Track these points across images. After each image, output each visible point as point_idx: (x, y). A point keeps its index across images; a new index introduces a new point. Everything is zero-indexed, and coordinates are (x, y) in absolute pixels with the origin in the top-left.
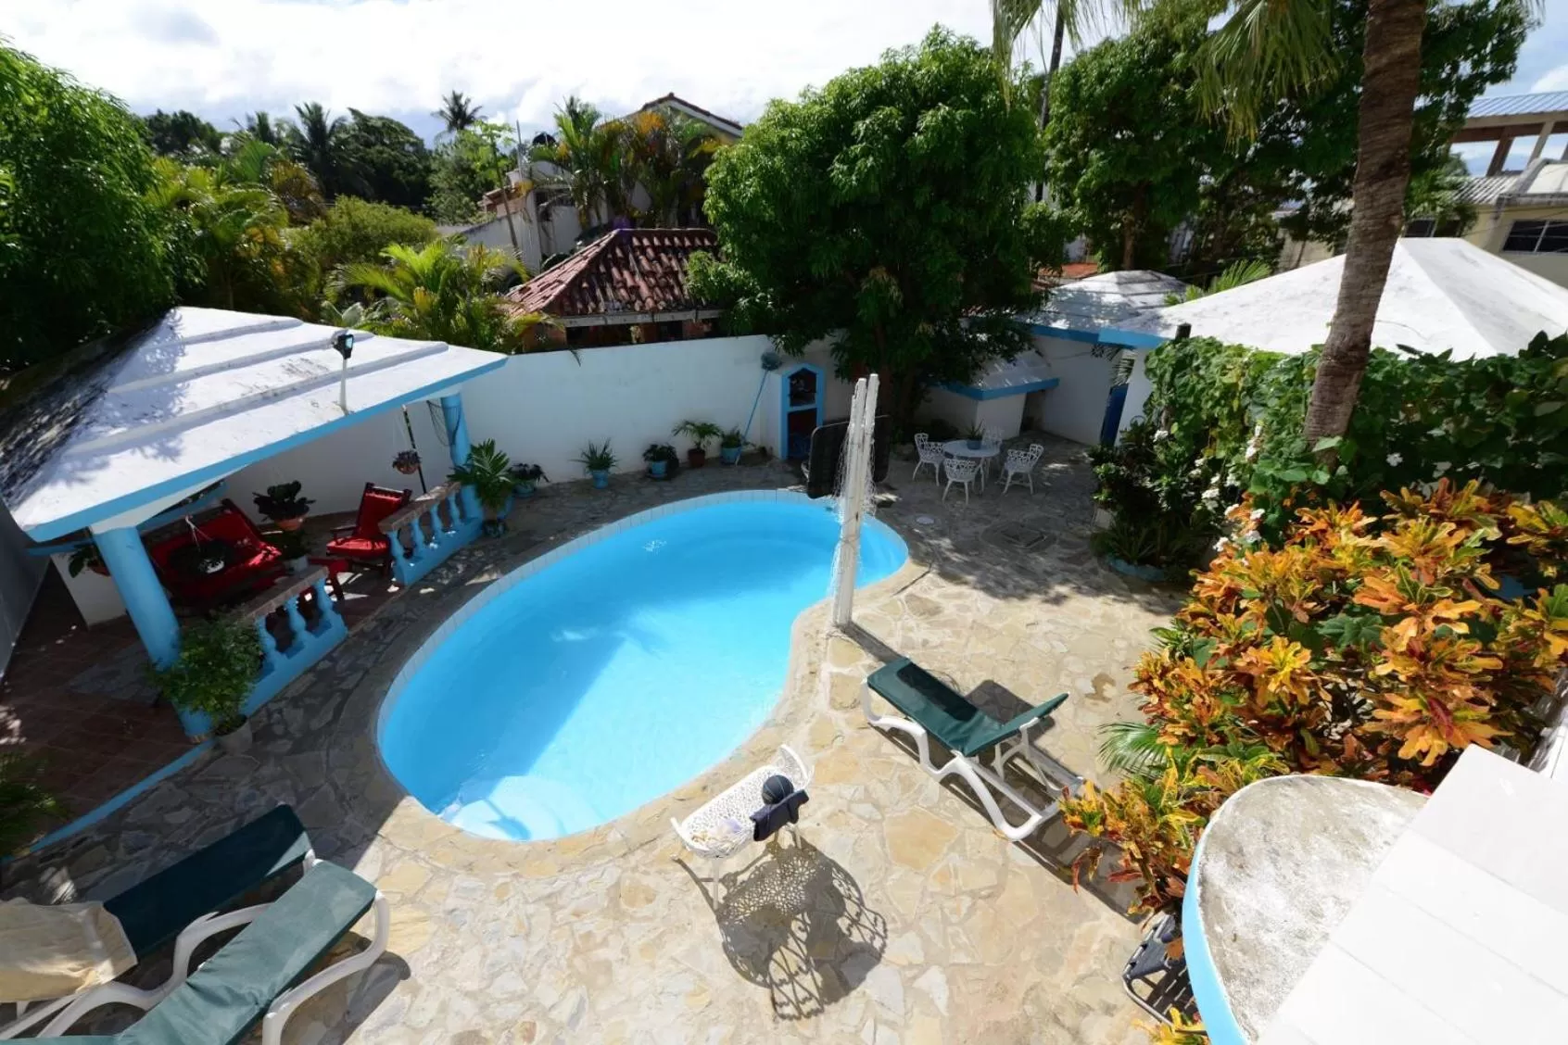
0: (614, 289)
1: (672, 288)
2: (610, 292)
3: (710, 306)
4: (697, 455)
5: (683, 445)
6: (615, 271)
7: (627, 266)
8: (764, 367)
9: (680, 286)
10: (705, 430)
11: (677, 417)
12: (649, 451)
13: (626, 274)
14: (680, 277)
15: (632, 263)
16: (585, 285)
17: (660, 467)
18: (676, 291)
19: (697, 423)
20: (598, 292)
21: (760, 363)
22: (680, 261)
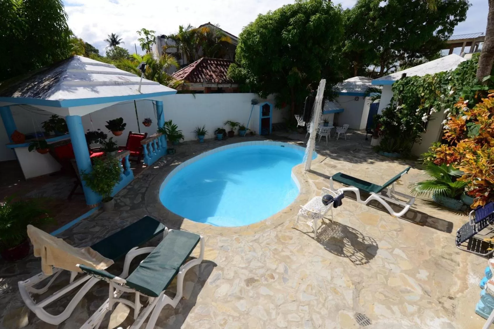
0: (205, 75)
1: (223, 77)
2: (203, 76)
3: (235, 83)
4: (231, 133)
5: (227, 129)
6: (204, 70)
7: (208, 69)
8: (252, 104)
9: (225, 76)
10: (233, 124)
11: (226, 120)
12: (217, 131)
13: (208, 71)
14: (225, 73)
15: (209, 68)
16: (195, 73)
17: (220, 136)
18: (224, 77)
19: (232, 121)
20: (200, 76)
21: (250, 103)
22: (224, 69)
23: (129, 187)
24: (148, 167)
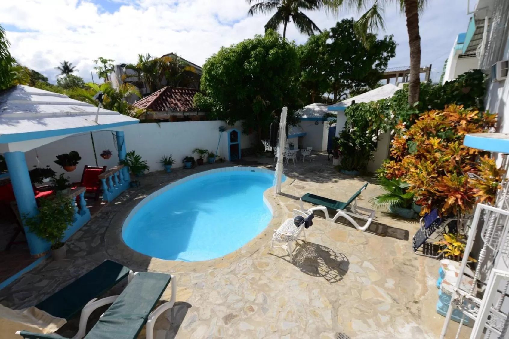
0: (169, 104)
1: (188, 105)
2: (168, 105)
3: (202, 111)
4: (200, 162)
5: (196, 156)
6: (168, 98)
7: (172, 98)
8: (220, 131)
9: (191, 104)
10: (202, 152)
11: (194, 147)
12: (185, 159)
13: (172, 100)
14: (190, 102)
15: (174, 97)
16: (159, 102)
17: (189, 164)
18: (190, 106)
19: (200, 149)
20: (164, 105)
21: (218, 130)
22: (189, 97)
23: (85, 228)
24: (108, 204)
